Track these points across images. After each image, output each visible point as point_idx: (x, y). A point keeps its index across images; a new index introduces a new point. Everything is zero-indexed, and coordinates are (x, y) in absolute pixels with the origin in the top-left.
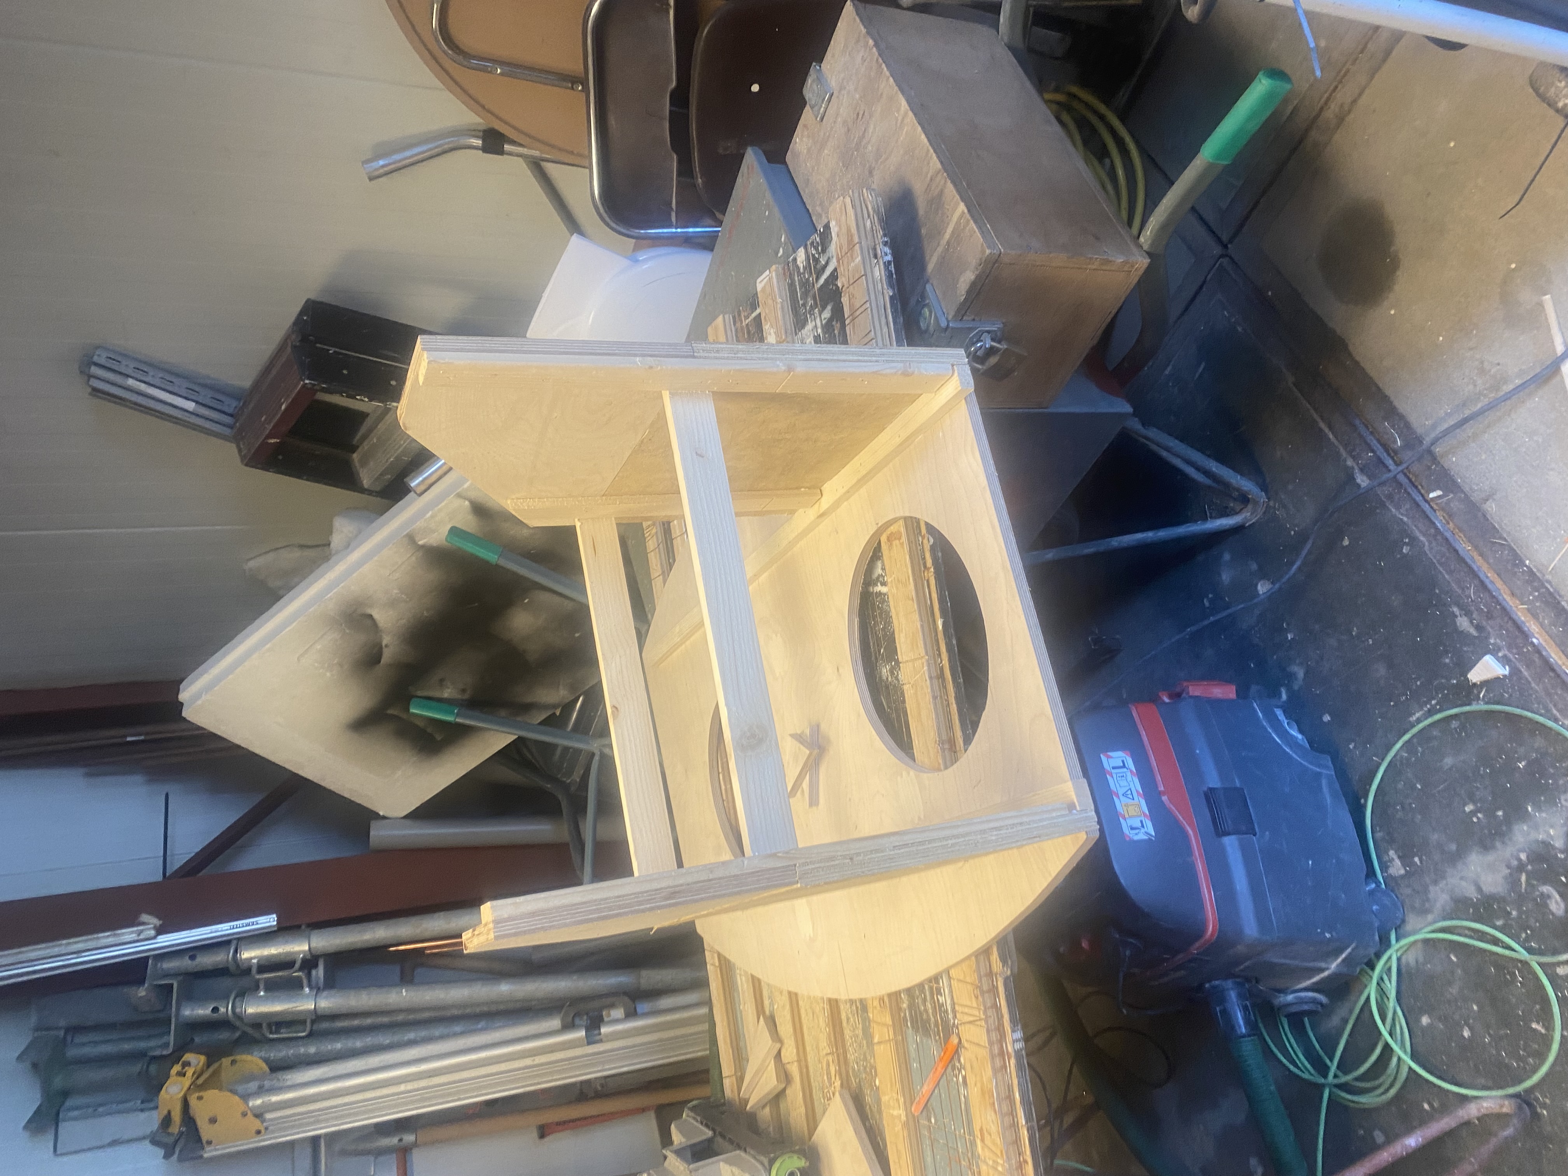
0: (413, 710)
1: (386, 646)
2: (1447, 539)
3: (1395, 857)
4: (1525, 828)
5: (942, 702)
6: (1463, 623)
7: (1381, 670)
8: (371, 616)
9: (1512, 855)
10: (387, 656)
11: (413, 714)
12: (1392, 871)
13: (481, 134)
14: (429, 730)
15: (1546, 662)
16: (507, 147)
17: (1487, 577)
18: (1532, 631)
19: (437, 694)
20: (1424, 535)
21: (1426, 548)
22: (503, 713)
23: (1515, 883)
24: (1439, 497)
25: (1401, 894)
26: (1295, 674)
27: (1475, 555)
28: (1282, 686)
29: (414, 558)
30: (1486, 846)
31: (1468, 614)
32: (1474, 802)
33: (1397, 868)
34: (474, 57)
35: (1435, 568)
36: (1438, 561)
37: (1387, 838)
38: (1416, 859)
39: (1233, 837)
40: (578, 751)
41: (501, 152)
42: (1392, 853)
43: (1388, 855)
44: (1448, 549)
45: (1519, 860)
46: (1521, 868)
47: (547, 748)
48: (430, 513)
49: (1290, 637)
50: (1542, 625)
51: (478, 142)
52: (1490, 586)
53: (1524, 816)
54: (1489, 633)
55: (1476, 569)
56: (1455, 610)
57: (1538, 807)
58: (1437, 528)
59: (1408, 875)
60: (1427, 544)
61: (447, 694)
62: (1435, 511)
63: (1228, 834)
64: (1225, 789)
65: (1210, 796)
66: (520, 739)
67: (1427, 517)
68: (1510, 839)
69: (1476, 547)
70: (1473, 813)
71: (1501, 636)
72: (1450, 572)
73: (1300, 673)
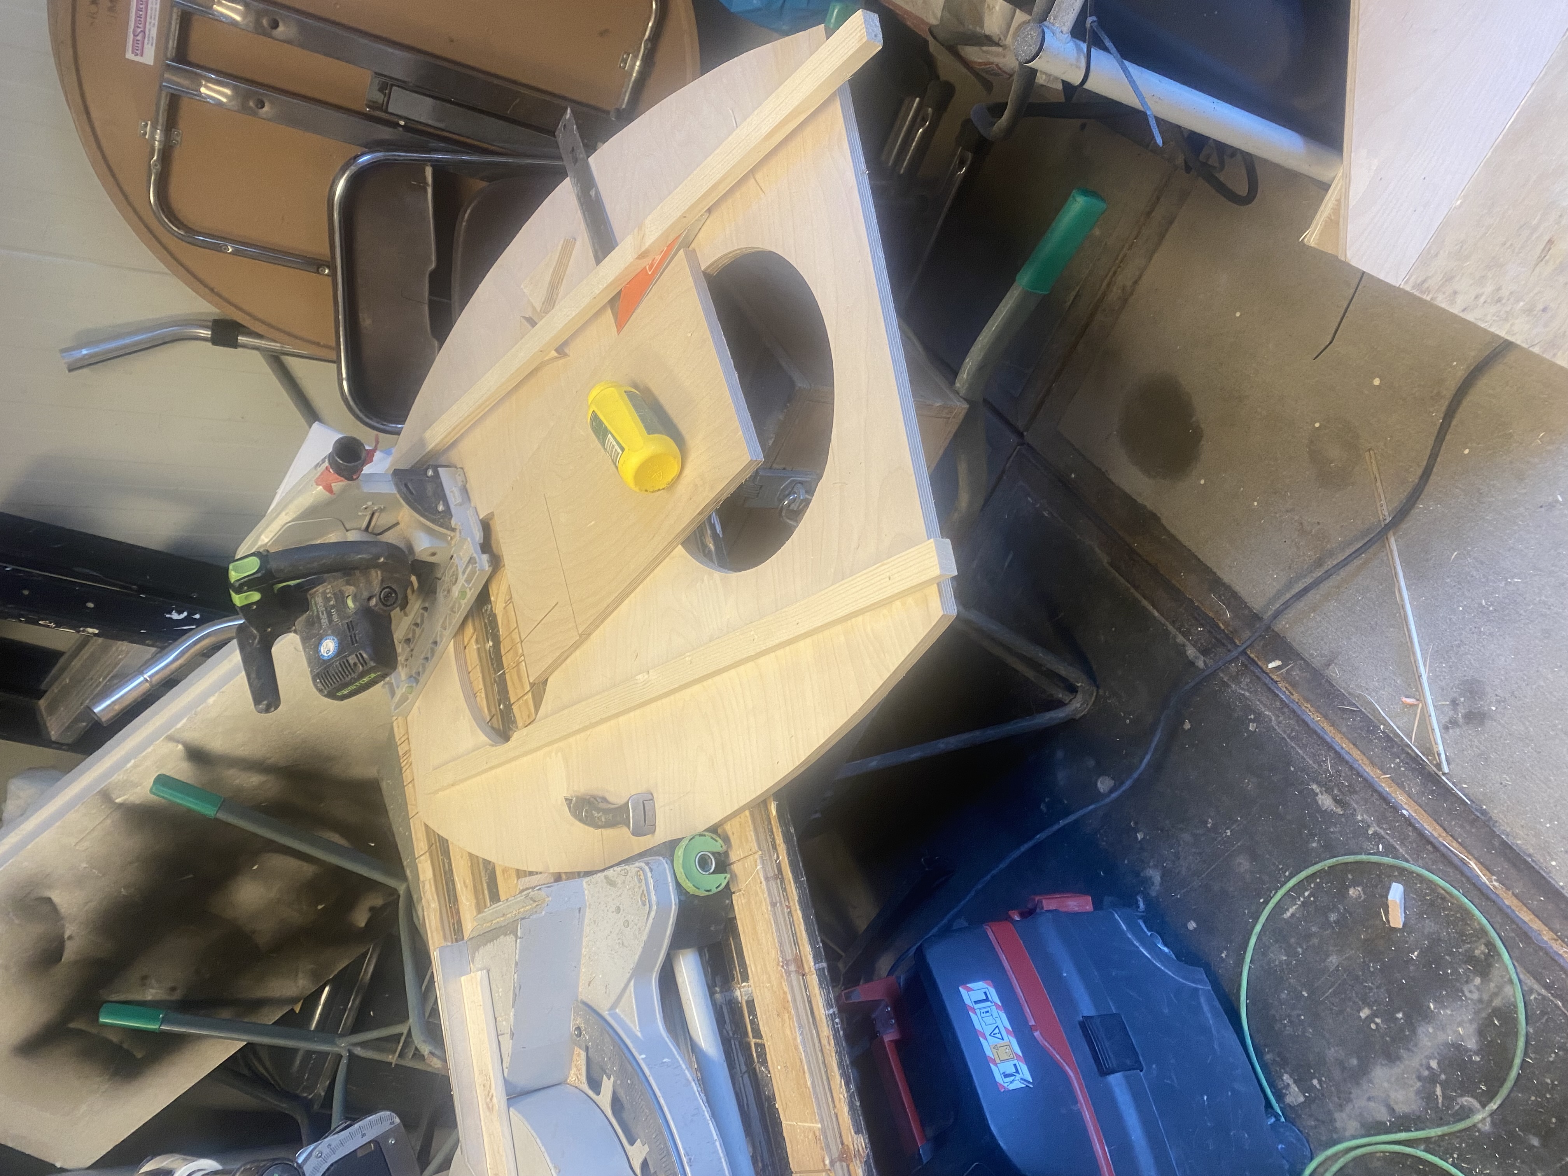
0: (103, 1020)
1: (70, 938)
2: (1294, 711)
3: (1291, 1082)
4: (1431, 1030)
5: (782, 911)
6: (1326, 801)
7: (1243, 864)
8: (50, 899)
9: (1421, 1065)
10: (70, 952)
11: (105, 1025)
12: (1289, 1100)
13: (210, 324)
14: (125, 1046)
15: (1421, 834)
16: (241, 339)
17: (1342, 748)
18: (1399, 801)
19: (138, 997)
20: (1269, 710)
21: (1274, 723)
22: (226, 1014)
23: (1429, 1098)
24: (1278, 668)
25: (1304, 1127)
26: (1151, 878)
27: (1326, 725)
28: (1138, 894)
29: (109, 821)
30: (1392, 1058)
31: (1329, 790)
32: (1370, 1007)
33: (1295, 1096)
34: (199, 233)
35: (1286, 744)
36: (1289, 736)
37: (1278, 1059)
38: (1315, 1082)
39: (1118, 1075)
40: (324, 1055)
41: (234, 345)
42: (1286, 1077)
43: (1283, 1080)
44: (1297, 722)
45: (1429, 1068)
46: (1433, 1079)
47: (282, 1055)
48: (133, 761)
49: (1140, 836)
50: (1410, 795)
51: (206, 333)
52: (1347, 757)
53: (1427, 1016)
54: (1355, 810)
55: (1329, 740)
56: (1314, 787)
57: (1439, 1001)
58: (1282, 701)
59: (1308, 1101)
60: (1273, 718)
61: (151, 994)
62: (1276, 682)
63: (1113, 1072)
64: (1099, 1016)
65: (1085, 1025)
66: (249, 1046)
67: (1269, 689)
68: (1416, 1045)
69: (1326, 717)
70: (1370, 1019)
71: (1367, 811)
72: (1304, 747)
73: (1155, 875)
